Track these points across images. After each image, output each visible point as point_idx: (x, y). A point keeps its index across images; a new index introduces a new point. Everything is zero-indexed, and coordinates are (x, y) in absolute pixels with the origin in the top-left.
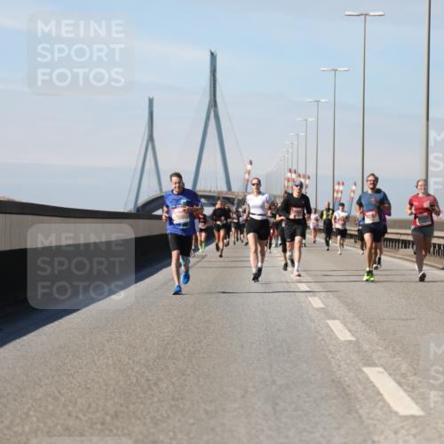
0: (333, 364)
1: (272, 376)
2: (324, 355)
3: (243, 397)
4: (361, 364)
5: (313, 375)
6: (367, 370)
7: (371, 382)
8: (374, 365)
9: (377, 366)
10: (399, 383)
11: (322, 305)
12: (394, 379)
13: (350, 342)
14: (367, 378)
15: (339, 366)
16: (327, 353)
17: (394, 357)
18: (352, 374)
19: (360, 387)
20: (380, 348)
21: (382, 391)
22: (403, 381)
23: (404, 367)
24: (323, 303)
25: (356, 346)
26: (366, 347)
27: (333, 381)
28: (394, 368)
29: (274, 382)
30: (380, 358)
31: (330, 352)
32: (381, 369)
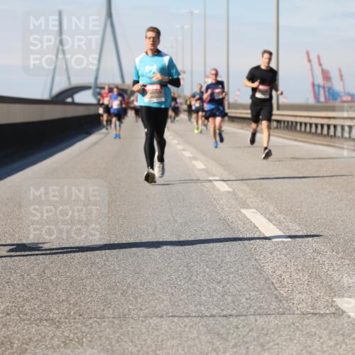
0: (218, 207)
1: (173, 217)
2: (210, 201)
3: (153, 231)
4: (239, 208)
5: (204, 215)
6: (244, 211)
7: (248, 219)
8: (249, 207)
9: (251, 208)
10: (269, 220)
11: (204, 167)
12: (265, 217)
13: (228, 192)
14: (245, 217)
15: (223, 209)
16: (212, 200)
17: (263, 201)
18: (234, 214)
19: (240, 223)
20: (251, 196)
21: (257, 226)
22: (271, 218)
23: (271, 208)
24: (204, 165)
25: (233, 195)
26: (241, 195)
27: (220, 219)
28: (264, 209)
29: (176, 221)
30: (253, 202)
31: (215, 199)
32: (254, 210)
